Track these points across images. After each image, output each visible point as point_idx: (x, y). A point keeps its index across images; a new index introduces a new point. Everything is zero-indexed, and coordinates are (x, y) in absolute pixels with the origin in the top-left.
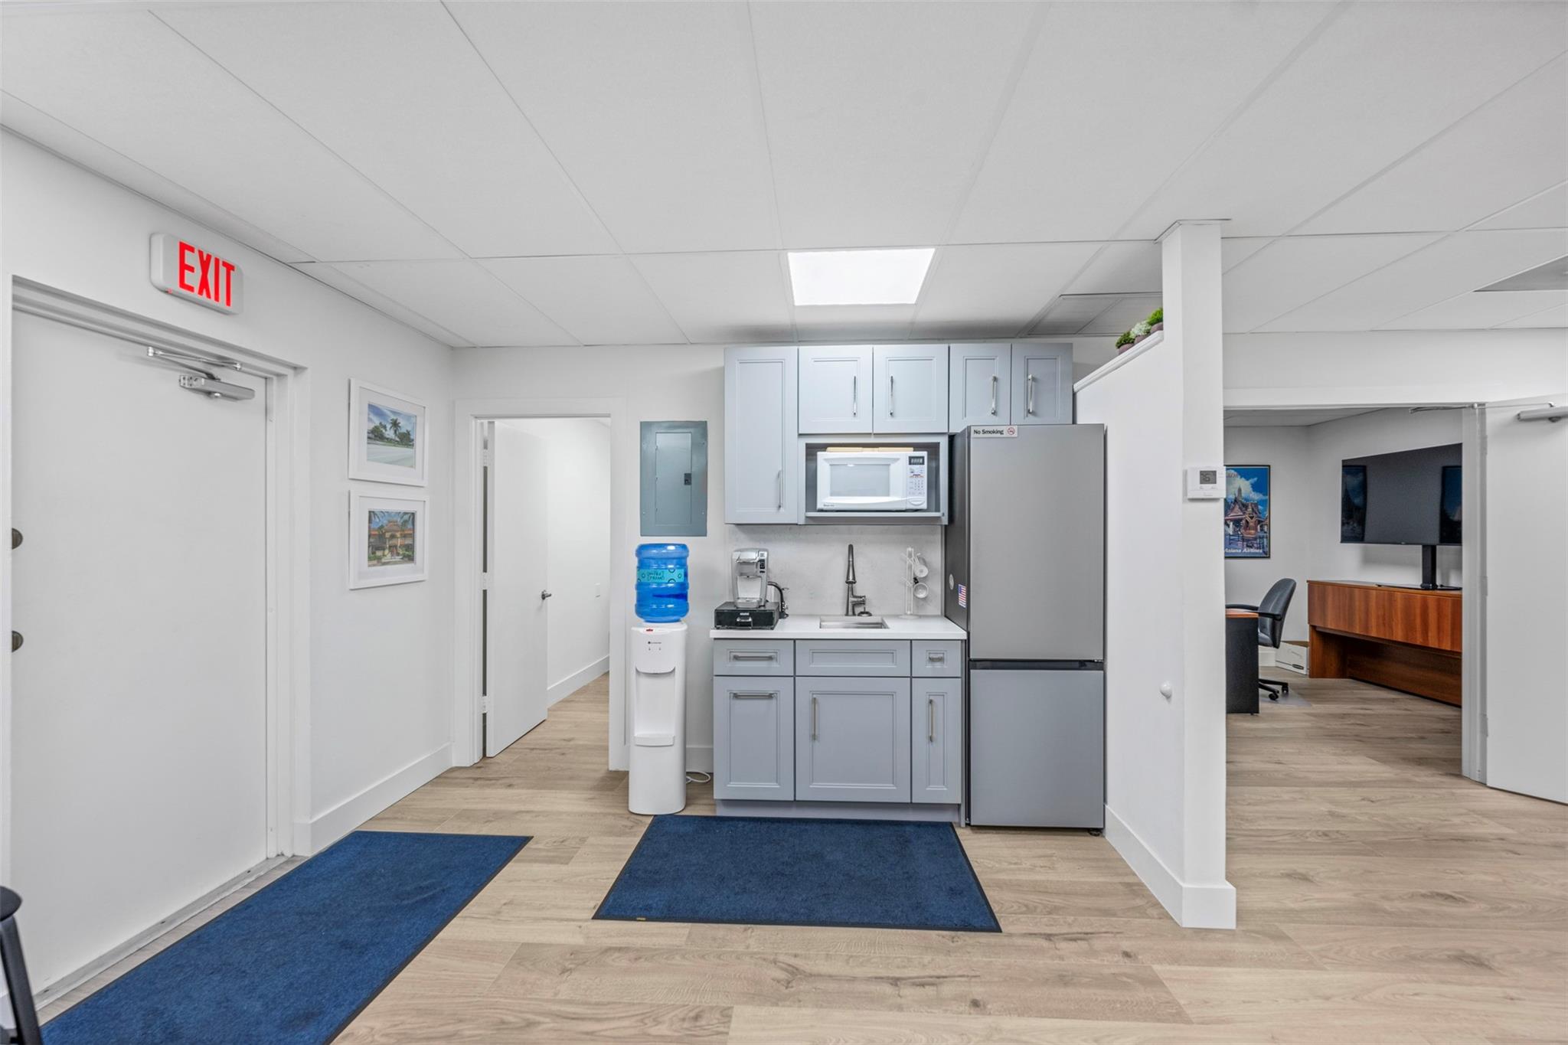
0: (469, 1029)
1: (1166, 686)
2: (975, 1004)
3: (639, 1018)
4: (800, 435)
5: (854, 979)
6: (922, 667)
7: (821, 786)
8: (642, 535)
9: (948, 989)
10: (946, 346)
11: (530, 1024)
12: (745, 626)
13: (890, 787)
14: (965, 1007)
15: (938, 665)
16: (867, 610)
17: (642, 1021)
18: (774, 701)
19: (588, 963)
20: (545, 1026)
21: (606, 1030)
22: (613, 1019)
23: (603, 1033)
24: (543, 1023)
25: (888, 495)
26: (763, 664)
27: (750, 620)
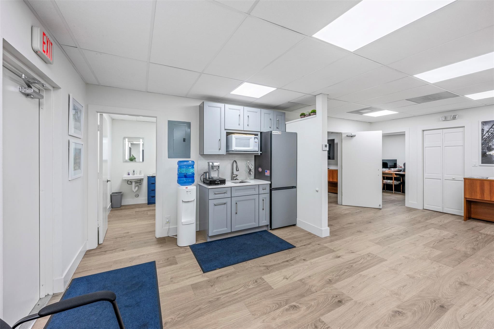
0: (203, 306)
1: (317, 189)
2: (304, 260)
3: (244, 287)
4: (225, 129)
5: (279, 264)
6: (261, 191)
7: (238, 227)
8: (168, 158)
9: (298, 259)
10: (260, 109)
11: (218, 299)
12: (218, 184)
13: (254, 223)
14: (303, 261)
15: (265, 191)
16: (237, 178)
17: (245, 287)
18: (226, 205)
19: (216, 282)
20: (222, 298)
21: (239, 292)
22: (238, 289)
23: (239, 293)
24: (221, 297)
25: (249, 147)
26: (223, 195)
27: (220, 182)
